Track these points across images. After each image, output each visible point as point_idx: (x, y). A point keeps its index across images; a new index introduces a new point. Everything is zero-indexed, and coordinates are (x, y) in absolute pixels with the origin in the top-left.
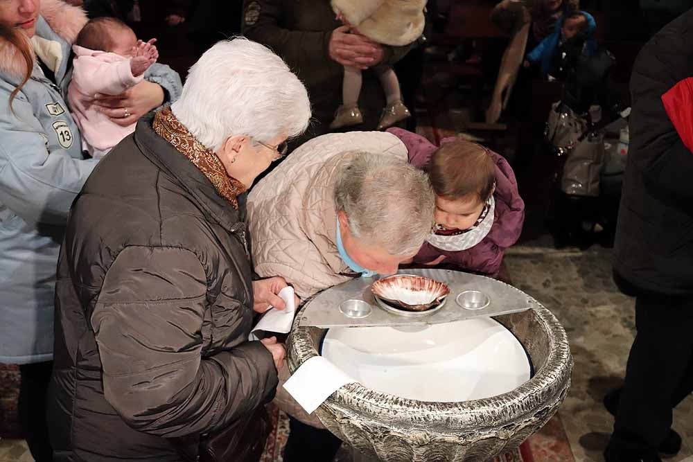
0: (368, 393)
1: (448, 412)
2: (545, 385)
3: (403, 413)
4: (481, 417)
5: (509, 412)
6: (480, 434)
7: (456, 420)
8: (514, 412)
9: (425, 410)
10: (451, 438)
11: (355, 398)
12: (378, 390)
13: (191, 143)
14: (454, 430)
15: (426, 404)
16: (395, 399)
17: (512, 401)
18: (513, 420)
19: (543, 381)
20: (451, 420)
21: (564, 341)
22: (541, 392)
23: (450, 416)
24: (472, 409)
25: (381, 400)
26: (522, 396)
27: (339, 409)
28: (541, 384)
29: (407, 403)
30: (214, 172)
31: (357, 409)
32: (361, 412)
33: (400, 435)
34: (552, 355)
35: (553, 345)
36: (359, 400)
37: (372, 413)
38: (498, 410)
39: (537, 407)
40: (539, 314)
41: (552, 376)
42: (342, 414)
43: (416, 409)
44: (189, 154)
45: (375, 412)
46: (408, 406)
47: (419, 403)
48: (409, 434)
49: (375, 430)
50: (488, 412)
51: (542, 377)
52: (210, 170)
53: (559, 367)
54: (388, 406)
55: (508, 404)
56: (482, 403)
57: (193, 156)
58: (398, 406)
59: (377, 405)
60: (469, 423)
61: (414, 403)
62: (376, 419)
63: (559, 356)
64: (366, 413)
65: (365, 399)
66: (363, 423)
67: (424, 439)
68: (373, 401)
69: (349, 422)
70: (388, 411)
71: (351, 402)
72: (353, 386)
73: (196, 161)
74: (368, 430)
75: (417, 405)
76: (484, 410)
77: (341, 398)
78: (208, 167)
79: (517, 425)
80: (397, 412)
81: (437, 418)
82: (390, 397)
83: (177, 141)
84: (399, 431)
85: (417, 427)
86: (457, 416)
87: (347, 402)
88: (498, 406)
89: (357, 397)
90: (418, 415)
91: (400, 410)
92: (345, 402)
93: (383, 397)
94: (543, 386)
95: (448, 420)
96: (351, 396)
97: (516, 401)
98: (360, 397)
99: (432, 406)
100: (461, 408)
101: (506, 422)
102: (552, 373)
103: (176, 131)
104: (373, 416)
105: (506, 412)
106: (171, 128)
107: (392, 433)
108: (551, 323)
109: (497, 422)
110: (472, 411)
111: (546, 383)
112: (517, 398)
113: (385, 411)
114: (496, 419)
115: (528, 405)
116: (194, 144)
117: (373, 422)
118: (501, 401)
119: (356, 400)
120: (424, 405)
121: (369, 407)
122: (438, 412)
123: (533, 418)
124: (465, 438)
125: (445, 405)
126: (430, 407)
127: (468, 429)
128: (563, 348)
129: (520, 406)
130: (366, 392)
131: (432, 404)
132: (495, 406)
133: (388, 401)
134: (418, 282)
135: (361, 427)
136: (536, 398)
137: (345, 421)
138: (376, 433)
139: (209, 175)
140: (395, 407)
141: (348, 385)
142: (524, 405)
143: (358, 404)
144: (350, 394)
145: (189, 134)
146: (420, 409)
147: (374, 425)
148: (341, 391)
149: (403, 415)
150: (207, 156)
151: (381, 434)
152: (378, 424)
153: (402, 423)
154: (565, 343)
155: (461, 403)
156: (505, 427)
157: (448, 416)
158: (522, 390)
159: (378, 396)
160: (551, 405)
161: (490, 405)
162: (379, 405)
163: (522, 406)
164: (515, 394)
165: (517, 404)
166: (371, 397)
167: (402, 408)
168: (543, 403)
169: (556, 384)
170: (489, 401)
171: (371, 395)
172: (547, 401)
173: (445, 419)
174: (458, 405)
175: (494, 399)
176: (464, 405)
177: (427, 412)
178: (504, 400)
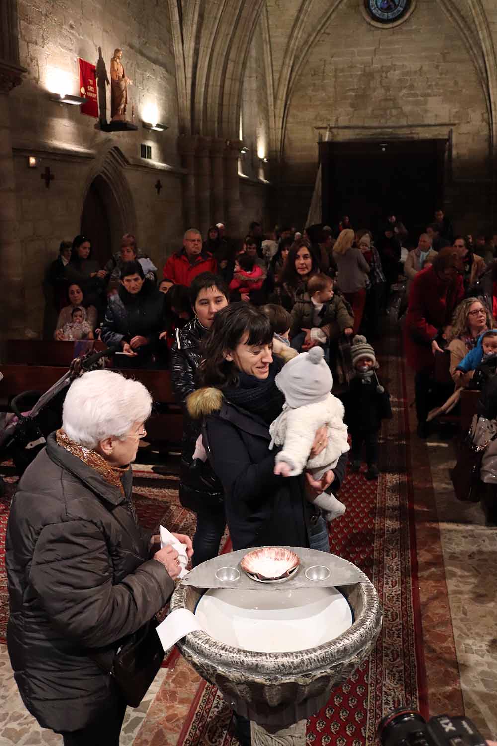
4: (283, 665)
5: (306, 663)
6: (282, 679)
7: (264, 667)
8: (311, 664)
9: (242, 656)
10: (260, 680)
11: (196, 642)
12: (214, 639)
13: (80, 449)
14: (263, 674)
15: (244, 651)
16: (223, 645)
17: (309, 655)
18: (311, 670)
20: (260, 666)
21: (372, 611)
22: (336, 650)
23: (260, 663)
24: (276, 659)
25: (214, 646)
26: (319, 652)
27: (187, 649)
28: (338, 644)
29: (231, 650)
30: (99, 465)
31: (197, 650)
32: (200, 652)
33: (223, 674)
35: (362, 614)
36: (198, 644)
38: (297, 661)
39: (332, 662)
40: (363, 587)
41: (350, 639)
42: (189, 653)
43: (235, 655)
44: (80, 456)
45: (208, 654)
46: (230, 652)
47: (239, 651)
48: (230, 674)
49: (208, 668)
50: (288, 663)
51: (342, 638)
52: (96, 465)
53: (358, 632)
55: (306, 656)
56: (286, 655)
57: (83, 457)
58: (224, 651)
60: (274, 669)
61: (235, 650)
62: (209, 659)
63: (363, 622)
64: (202, 654)
65: (203, 644)
66: (200, 662)
67: (241, 678)
68: (207, 646)
70: (217, 655)
71: (194, 645)
72: (198, 634)
73: (86, 460)
74: (204, 667)
75: (237, 652)
76: (285, 660)
77: (188, 641)
78: (94, 463)
79: (313, 674)
80: (222, 656)
81: (249, 663)
82: (220, 644)
83: (71, 449)
84: (223, 670)
85: (236, 668)
86: (264, 663)
87: (192, 644)
88: (297, 657)
90: (236, 660)
93: (215, 644)
94: (339, 645)
95: (257, 665)
96: (195, 640)
97: (312, 656)
99: (248, 654)
100: (268, 657)
101: (304, 672)
102: (351, 636)
103: (69, 443)
104: (206, 657)
105: (303, 663)
107: (219, 672)
108: (370, 595)
109: (296, 671)
111: (343, 643)
112: (315, 653)
114: (295, 668)
115: (323, 659)
116: (82, 449)
117: (206, 661)
118: (300, 655)
120: (242, 653)
121: (204, 650)
122: (250, 659)
123: (328, 671)
124: (270, 681)
125: (258, 654)
126: (246, 655)
127: (272, 674)
128: (370, 616)
129: (316, 660)
130: (205, 638)
131: (249, 652)
132: (295, 658)
133: (218, 647)
134: (280, 552)
135: (199, 665)
136: (332, 655)
141: (195, 631)
142: (320, 660)
146: (238, 655)
147: (208, 664)
148: (189, 636)
150: (92, 456)
151: (211, 672)
153: (226, 664)
154: (373, 612)
155: (270, 654)
156: (303, 676)
157: (257, 663)
158: (321, 647)
159: (212, 643)
160: (346, 662)
161: (291, 657)
162: (211, 650)
163: (318, 660)
164: (314, 650)
165: (313, 658)
166: (207, 643)
167: (226, 654)
168: (339, 659)
169: (353, 645)
170: (292, 654)
171: (207, 641)
172: (344, 658)
173: (255, 664)
174: (268, 655)
175: (296, 653)
176: (272, 656)
177: (242, 658)
178: (304, 654)
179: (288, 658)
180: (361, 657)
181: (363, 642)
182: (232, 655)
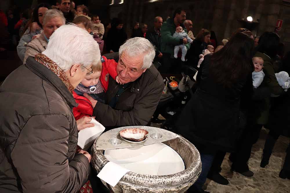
0: (138, 175)
1: (172, 178)
3: (154, 181)
4: (183, 179)
6: (183, 186)
7: (175, 182)
8: (193, 175)
9: (163, 179)
10: (173, 189)
12: (142, 173)
13: (56, 68)
14: (174, 186)
16: (149, 176)
17: (192, 171)
18: (192, 178)
20: (173, 182)
23: (173, 180)
27: (125, 183)
29: (155, 177)
30: (66, 81)
31: (134, 182)
32: (136, 183)
33: (153, 191)
35: (192, 149)
36: (135, 178)
37: (141, 183)
40: (181, 139)
42: (126, 185)
43: (159, 179)
44: (55, 72)
47: (160, 177)
48: (157, 190)
49: (142, 190)
57: (57, 73)
58: (152, 179)
59: (143, 180)
60: (180, 182)
61: (158, 177)
62: (143, 185)
64: (138, 184)
65: (137, 178)
66: (137, 188)
67: (163, 191)
68: (141, 178)
69: (130, 188)
70: (148, 182)
71: (131, 179)
73: (59, 75)
74: (139, 191)
77: (126, 178)
78: (63, 78)
79: (193, 180)
82: (147, 176)
83: (49, 66)
84: (153, 189)
85: (160, 186)
86: (175, 180)
87: (129, 180)
89: (134, 177)
90: (161, 182)
91: (153, 180)
92: (127, 180)
93: (144, 176)
96: (131, 177)
100: (175, 176)
101: (190, 180)
102: (198, 159)
103: (49, 62)
105: (191, 175)
106: (46, 61)
107: (150, 191)
109: (188, 180)
110: (180, 177)
111: (199, 163)
113: (147, 182)
116: (57, 68)
117: (141, 187)
120: (162, 177)
121: (140, 181)
122: (168, 179)
124: (178, 188)
125: (170, 176)
127: (179, 184)
130: (137, 174)
131: (165, 176)
134: (135, 130)
135: (136, 190)
137: (128, 188)
138: (143, 191)
139: (64, 82)
142: (195, 172)
143: (134, 180)
144: (130, 176)
145: (55, 64)
146: (161, 179)
147: (142, 188)
148: (126, 175)
149: (154, 182)
150: (63, 74)
151: (145, 192)
152: (144, 187)
153: (154, 186)
155: (175, 174)
162: (144, 179)
167: (154, 180)
173: (171, 182)
177: (164, 180)
179: (184, 175)
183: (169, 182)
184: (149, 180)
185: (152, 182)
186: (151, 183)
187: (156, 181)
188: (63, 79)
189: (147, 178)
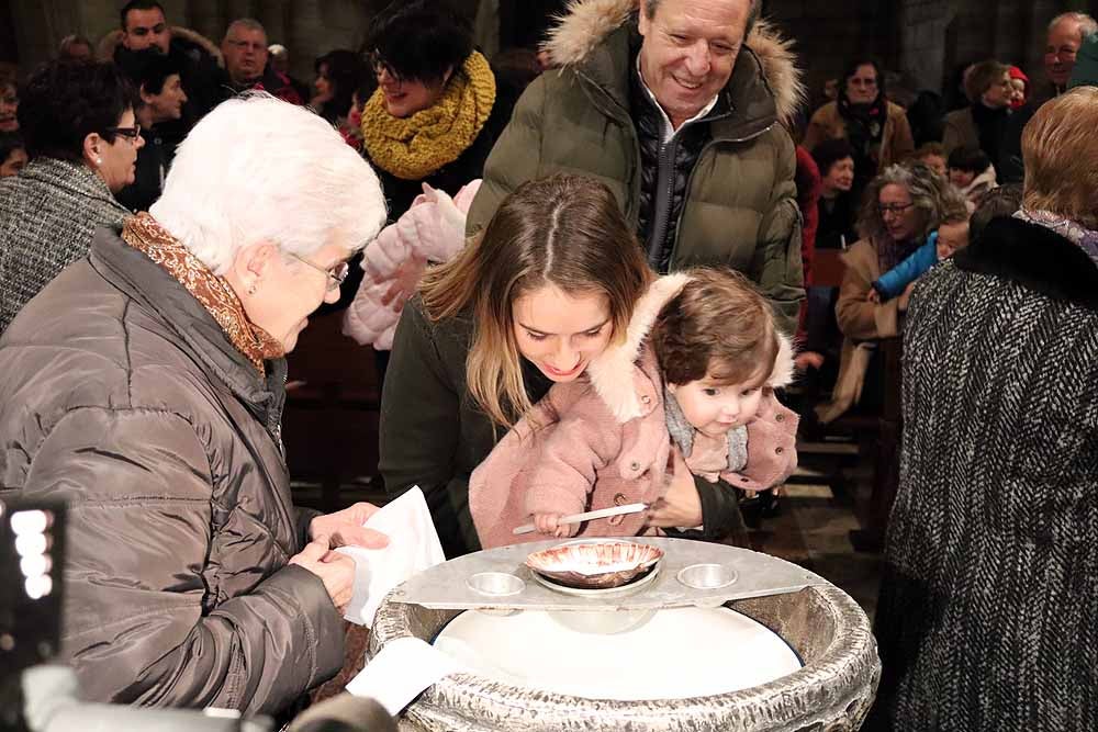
0: (490, 685)
1: (628, 712)
2: (815, 680)
3: (548, 715)
4: (690, 723)
5: (742, 718)
8: (753, 720)
9: (587, 709)
11: (465, 693)
12: (506, 682)
13: (181, 258)
15: (590, 700)
16: (535, 693)
17: (747, 700)
19: (811, 675)
20: (634, 725)
21: (860, 627)
22: (806, 691)
23: (632, 719)
24: (672, 710)
25: (511, 694)
26: (768, 693)
28: (806, 678)
29: (555, 698)
30: (223, 306)
31: (468, 714)
32: (476, 717)
34: (836, 642)
35: (840, 632)
36: (472, 695)
37: (495, 718)
38: (722, 712)
39: (799, 720)
40: (822, 594)
41: (831, 671)
42: (443, 725)
44: (178, 275)
45: (498, 717)
46: (557, 702)
47: (577, 700)
50: (703, 715)
52: (213, 303)
53: (845, 659)
54: (521, 703)
55: (740, 703)
56: (693, 701)
57: (186, 278)
58: (540, 703)
59: (503, 703)
61: (568, 699)
62: (501, 728)
63: (847, 645)
64: (484, 720)
65: (483, 694)
68: (495, 696)
70: (523, 712)
71: (459, 702)
72: (465, 676)
73: (191, 287)
75: (573, 701)
76: (696, 712)
77: (441, 697)
78: (210, 297)
80: (536, 713)
81: (608, 723)
82: (527, 690)
83: (159, 255)
86: (645, 720)
87: (452, 703)
88: (722, 705)
89: (470, 692)
90: (574, 718)
91: (542, 710)
92: (448, 703)
93: (514, 691)
94: (811, 682)
95: (628, 726)
96: (459, 690)
97: (757, 700)
98: (475, 690)
99: (601, 704)
100: (653, 706)
102: (830, 665)
103: (157, 240)
104: (496, 725)
105: (737, 717)
106: (148, 236)
108: (842, 605)
110: (673, 712)
111: (816, 678)
112: (758, 695)
113: (516, 713)
115: (780, 711)
116: (187, 259)
118: (728, 699)
119: (467, 696)
120: (586, 702)
121: (488, 708)
122: (611, 712)
125: (624, 703)
128: (858, 635)
129: (765, 711)
130: (486, 683)
131: (600, 701)
132: (716, 705)
133: (523, 696)
136: (797, 701)
139: (214, 311)
140: (534, 704)
141: (457, 674)
142: (773, 710)
143: (470, 704)
144: (456, 688)
145: (178, 244)
146: (579, 708)
148: (443, 683)
149: (547, 718)
150: (209, 279)
154: (862, 629)
155: (654, 702)
157: (628, 719)
158: (770, 686)
159: (507, 690)
160: (828, 720)
161: (707, 703)
163: (769, 711)
164: (759, 691)
165: (759, 705)
166: (493, 690)
167: (547, 707)
168: (811, 714)
169: (838, 685)
170: (707, 699)
171: (494, 688)
172: (821, 711)
173: (623, 724)
174: (650, 703)
175: (717, 697)
176: (660, 704)
178: (735, 698)
180: (855, 719)
181: (856, 685)
182: (562, 706)
183: (614, 724)
184: (528, 705)
185: (538, 719)
186: (532, 721)
187: (555, 713)
188: (207, 302)
189: (521, 699)
